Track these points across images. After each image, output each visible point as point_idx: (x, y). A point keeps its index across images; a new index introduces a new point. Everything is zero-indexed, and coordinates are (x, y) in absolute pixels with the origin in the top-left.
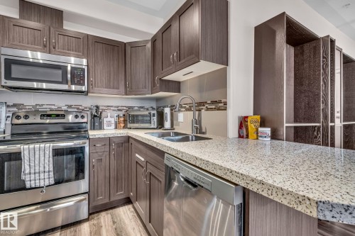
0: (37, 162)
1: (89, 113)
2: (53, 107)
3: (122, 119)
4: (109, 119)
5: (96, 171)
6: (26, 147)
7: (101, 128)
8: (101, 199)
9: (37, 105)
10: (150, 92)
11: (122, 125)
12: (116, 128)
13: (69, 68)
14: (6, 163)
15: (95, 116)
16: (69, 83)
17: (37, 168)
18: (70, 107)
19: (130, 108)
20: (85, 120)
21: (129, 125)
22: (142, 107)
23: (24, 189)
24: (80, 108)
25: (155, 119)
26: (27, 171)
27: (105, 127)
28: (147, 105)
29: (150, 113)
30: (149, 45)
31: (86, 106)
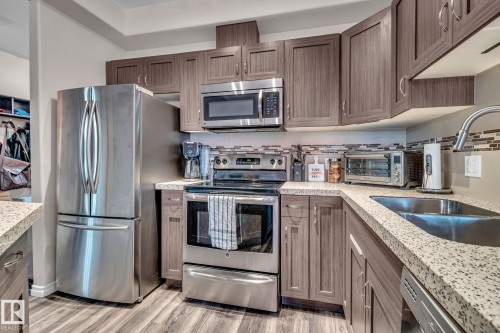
0: (220, 217)
1: (288, 156)
2: (250, 149)
3: (336, 166)
4: (316, 165)
5: (289, 245)
6: (212, 197)
7: (303, 179)
8: (297, 291)
9: (235, 147)
10: (388, 114)
11: (336, 176)
12: (326, 180)
13: (260, 96)
14: (198, 213)
15: (296, 161)
16: (261, 115)
17: (221, 225)
18: (266, 148)
19: (350, 147)
20: (283, 167)
21: (347, 177)
22: (375, 146)
23: (210, 246)
24: (279, 149)
25: (399, 169)
26: (212, 227)
27: (310, 178)
28: (385, 140)
29: (388, 157)
30: (387, 22)
31: (285, 146)
